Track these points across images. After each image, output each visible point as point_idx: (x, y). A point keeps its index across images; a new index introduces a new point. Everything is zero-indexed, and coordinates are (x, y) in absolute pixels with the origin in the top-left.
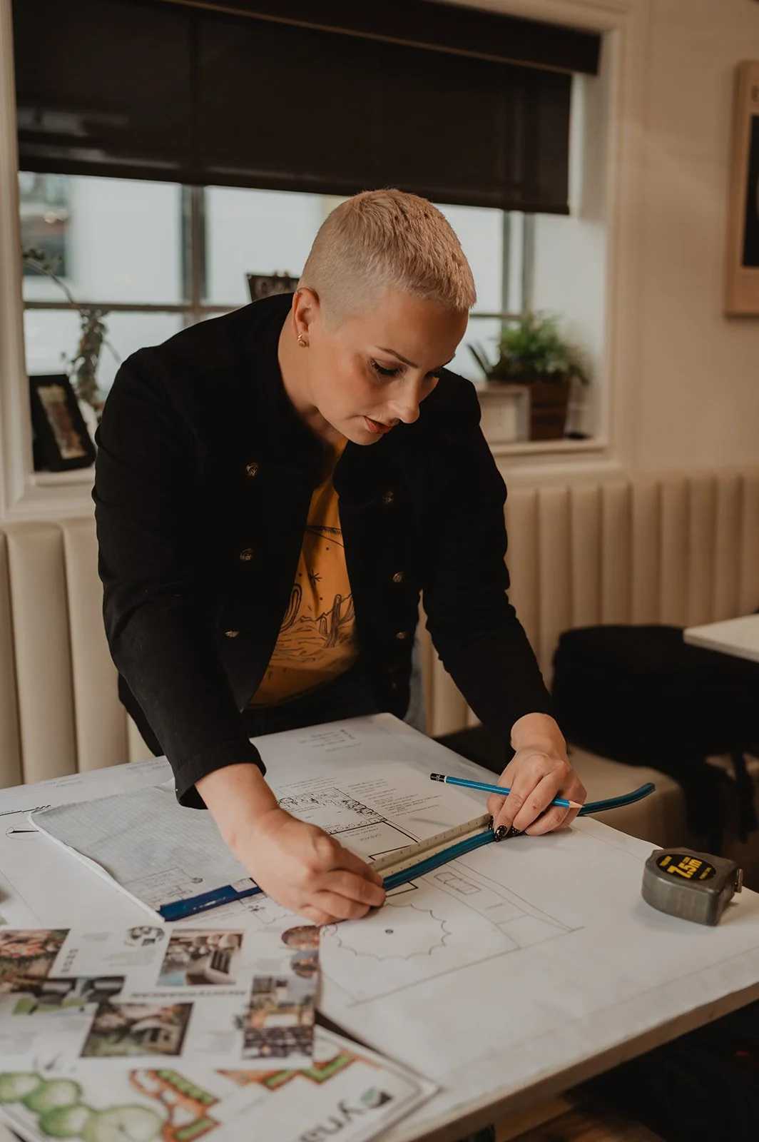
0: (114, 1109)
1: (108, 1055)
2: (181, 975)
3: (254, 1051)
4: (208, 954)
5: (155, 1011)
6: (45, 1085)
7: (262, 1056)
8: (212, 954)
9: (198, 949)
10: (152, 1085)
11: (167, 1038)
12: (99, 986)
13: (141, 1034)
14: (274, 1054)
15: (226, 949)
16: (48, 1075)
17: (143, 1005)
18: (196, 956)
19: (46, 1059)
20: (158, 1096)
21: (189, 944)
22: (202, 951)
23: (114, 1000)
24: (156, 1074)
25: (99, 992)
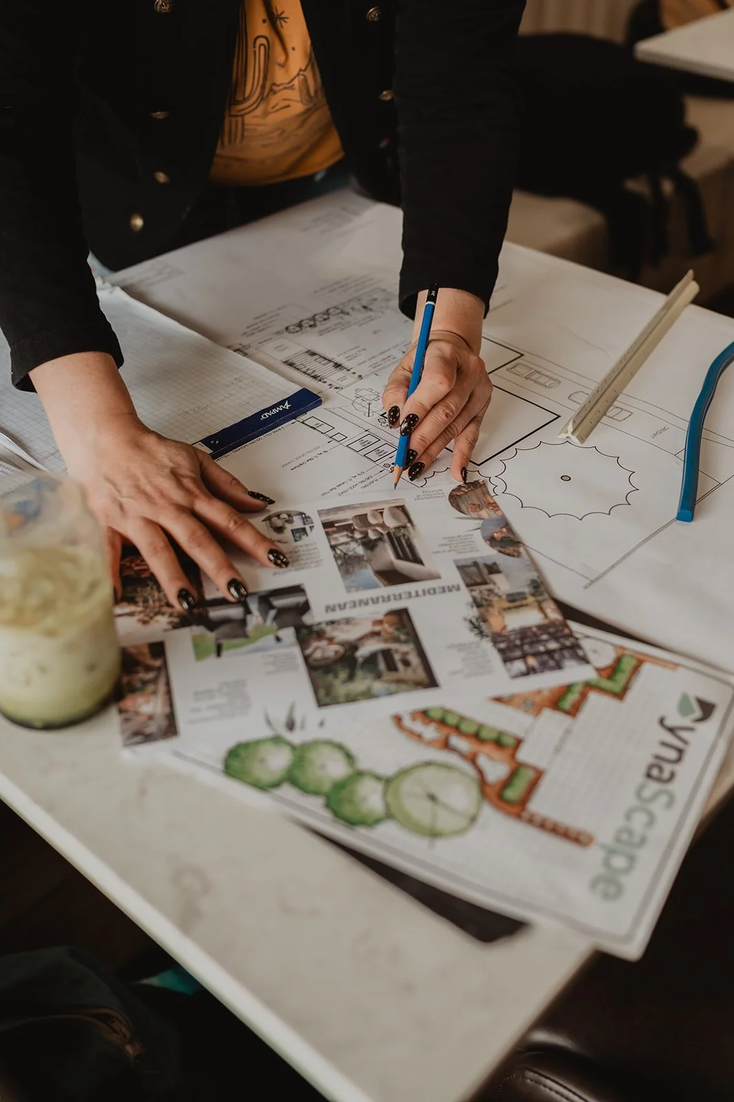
0: (404, 772)
1: (351, 699)
2: (368, 573)
3: (519, 666)
4: (380, 539)
5: (367, 628)
6: (301, 753)
7: (530, 671)
8: (386, 537)
9: (366, 535)
10: (430, 732)
11: (406, 663)
12: (279, 602)
13: (371, 660)
14: (544, 667)
15: (398, 528)
16: (296, 738)
17: (348, 621)
18: (369, 545)
19: (280, 717)
20: (446, 745)
21: (349, 528)
22: (372, 536)
23: (307, 619)
24: (425, 715)
25: (282, 611)
